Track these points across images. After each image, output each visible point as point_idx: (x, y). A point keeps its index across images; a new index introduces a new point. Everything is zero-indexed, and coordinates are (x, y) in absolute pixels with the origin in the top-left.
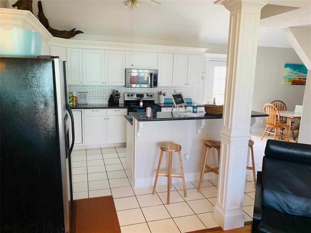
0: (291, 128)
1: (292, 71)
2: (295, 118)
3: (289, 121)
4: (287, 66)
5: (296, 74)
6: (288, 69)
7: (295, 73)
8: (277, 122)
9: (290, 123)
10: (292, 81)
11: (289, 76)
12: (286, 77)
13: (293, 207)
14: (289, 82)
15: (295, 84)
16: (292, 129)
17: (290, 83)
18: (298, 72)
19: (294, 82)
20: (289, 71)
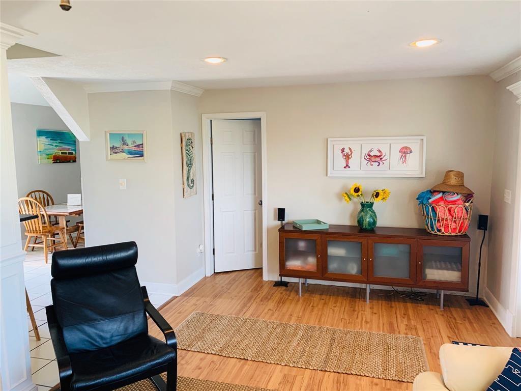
0: (67, 230)
1: (48, 142)
2: (70, 213)
3: (63, 221)
4: (40, 133)
5: (56, 146)
6: (43, 138)
7: (54, 145)
8: (43, 225)
9: (65, 223)
10: (52, 157)
11: (46, 149)
12: (43, 152)
13: (108, 336)
14: (48, 159)
15: (58, 161)
16: (69, 232)
17: (51, 161)
18: (60, 143)
19: (57, 160)
20: (46, 142)
